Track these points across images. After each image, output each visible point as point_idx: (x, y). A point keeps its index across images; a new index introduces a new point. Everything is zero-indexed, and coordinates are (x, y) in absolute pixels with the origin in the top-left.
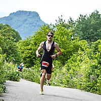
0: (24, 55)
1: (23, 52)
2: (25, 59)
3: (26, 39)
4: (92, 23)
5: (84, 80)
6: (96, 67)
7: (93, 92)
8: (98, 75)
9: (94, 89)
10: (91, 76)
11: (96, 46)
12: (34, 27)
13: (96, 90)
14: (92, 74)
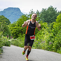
0: (12, 32)
1: (12, 30)
2: (13, 34)
3: (13, 23)
4: (49, 13)
5: (46, 44)
6: (52, 37)
7: (51, 51)
8: (53, 42)
9: (52, 49)
10: (50, 42)
11: (52, 25)
12: (17, 16)
13: (53, 50)
14: (50, 41)
